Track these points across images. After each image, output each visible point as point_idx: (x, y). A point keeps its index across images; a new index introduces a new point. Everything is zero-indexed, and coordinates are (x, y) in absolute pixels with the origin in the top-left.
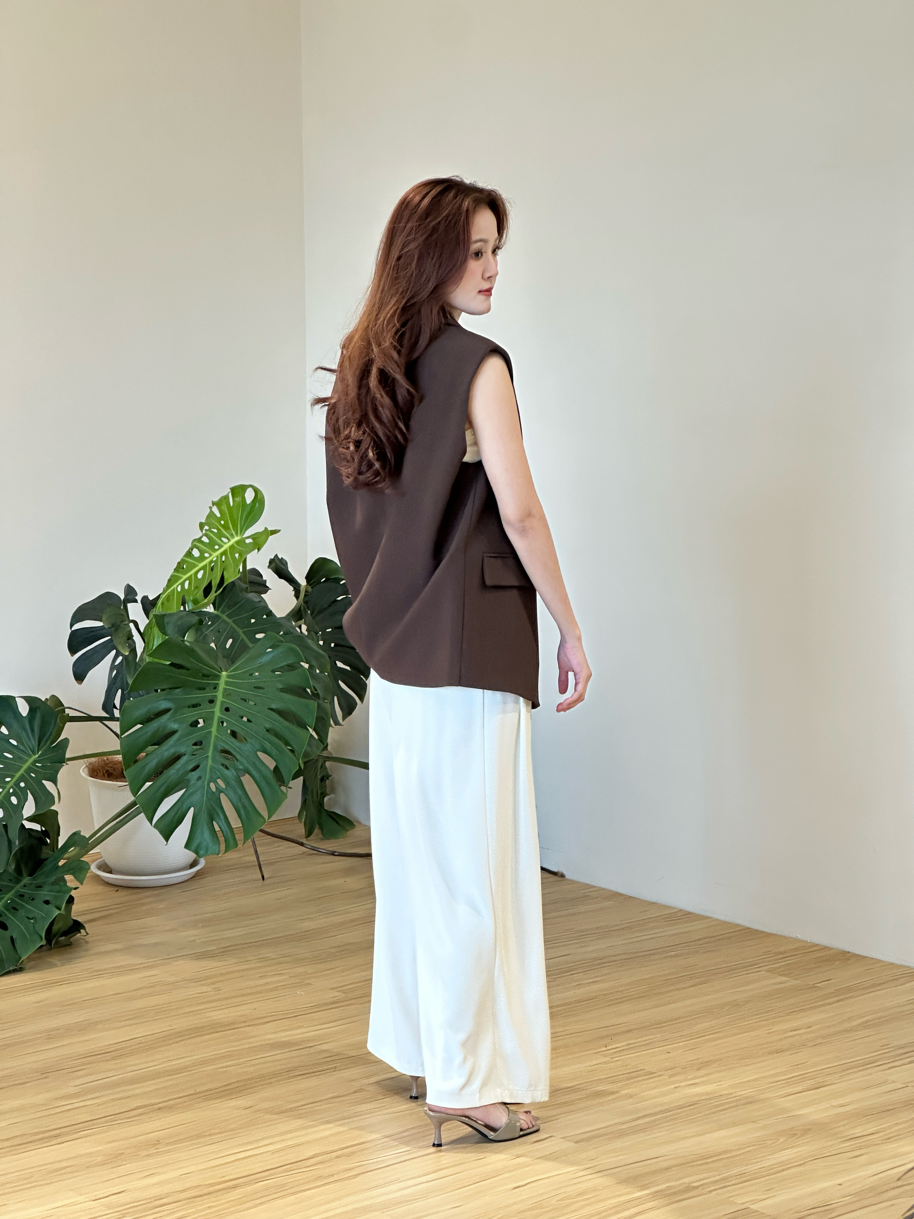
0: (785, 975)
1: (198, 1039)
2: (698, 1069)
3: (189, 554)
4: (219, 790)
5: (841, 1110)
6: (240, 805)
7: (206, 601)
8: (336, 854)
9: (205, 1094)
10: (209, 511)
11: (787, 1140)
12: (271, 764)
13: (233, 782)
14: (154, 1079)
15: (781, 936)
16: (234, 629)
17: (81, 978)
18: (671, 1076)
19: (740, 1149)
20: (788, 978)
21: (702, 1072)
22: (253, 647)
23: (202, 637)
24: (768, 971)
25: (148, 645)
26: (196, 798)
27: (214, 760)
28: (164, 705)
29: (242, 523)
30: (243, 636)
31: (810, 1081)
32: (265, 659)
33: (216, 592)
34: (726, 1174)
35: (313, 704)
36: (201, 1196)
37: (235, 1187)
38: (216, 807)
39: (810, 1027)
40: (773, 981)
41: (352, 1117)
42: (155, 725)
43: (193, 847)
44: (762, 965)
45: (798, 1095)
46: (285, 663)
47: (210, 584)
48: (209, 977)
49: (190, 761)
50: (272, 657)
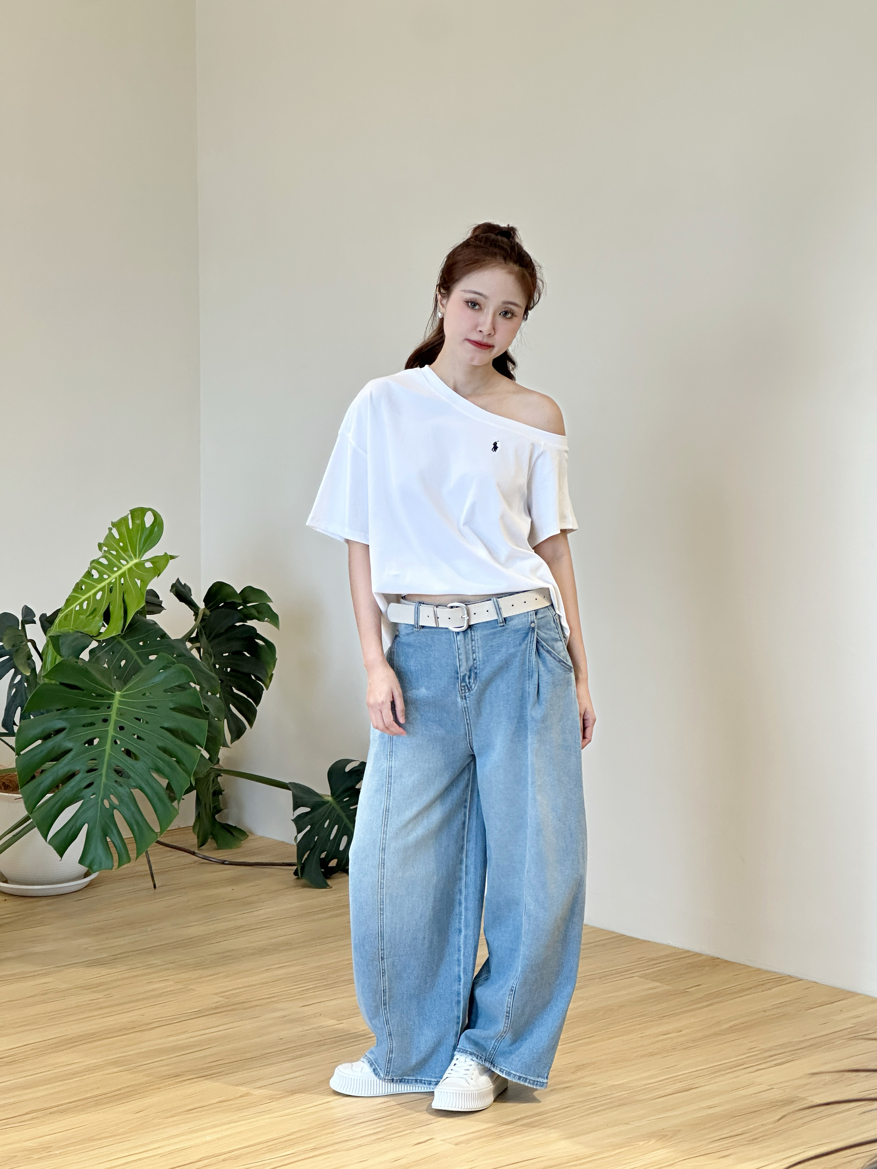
0: (657, 981)
1: (90, 1045)
2: (573, 1073)
3: (88, 575)
4: (113, 807)
5: (711, 1111)
6: (133, 821)
8: (226, 862)
9: (96, 1099)
10: (108, 532)
11: (658, 1141)
12: (164, 782)
13: (127, 799)
14: (47, 1084)
15: (655, 943)
16: (127, 650)
20: (660, 983)
22: (146, 668)
23: (95, 658)
24: (640, 977)
25: (45, 666)
26: (90, 813)
27: (107, 776)
28: (59, 724)
29: (141, 547)
30: (136, 657)
31: (681, 1083)
32: (158, 679)
35: (204, 723)
38: (108, 822)
39: (680, 1031)
40: (647, 986)
41: (239, 1121)
42: (50, 743)
43: (88, 862)
44: (633, 971)
45: (668, 1097)
46: (177, 684)
48: (100, 984)
49: (86, 778)
50: (164, 678)
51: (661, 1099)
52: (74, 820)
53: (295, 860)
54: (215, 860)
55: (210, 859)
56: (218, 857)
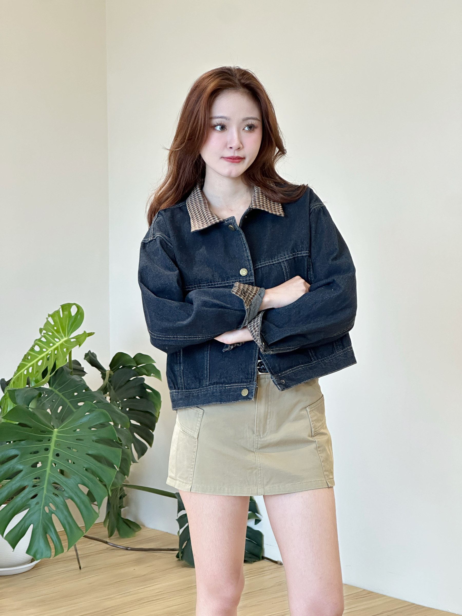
3: (32, 349)
4: (51, 512)
6: (66, 522)
7: (44, 380)
8: (128, 549)
10: (46, 320)
13: (61, 506)
16: (63, 399)
22: (76, 411)
23: (41, 405)
25: (3, 411)
26: (35, 517)
27: (48, 490)
28: (13, 452)
29: (69, 329)
30: (69, 404)
32: (84, 420)
33: (50, 374)
38: (48, 523)
42: (6, 466)
43: (32, 553)
46: (98, 422)
47: (47, 368)
49: (31, 491)
50: (88, 419)
52: (23, 522)
53: (177, 547)
54: (121, 547)
55: (118, 546)
56: (123, 545)
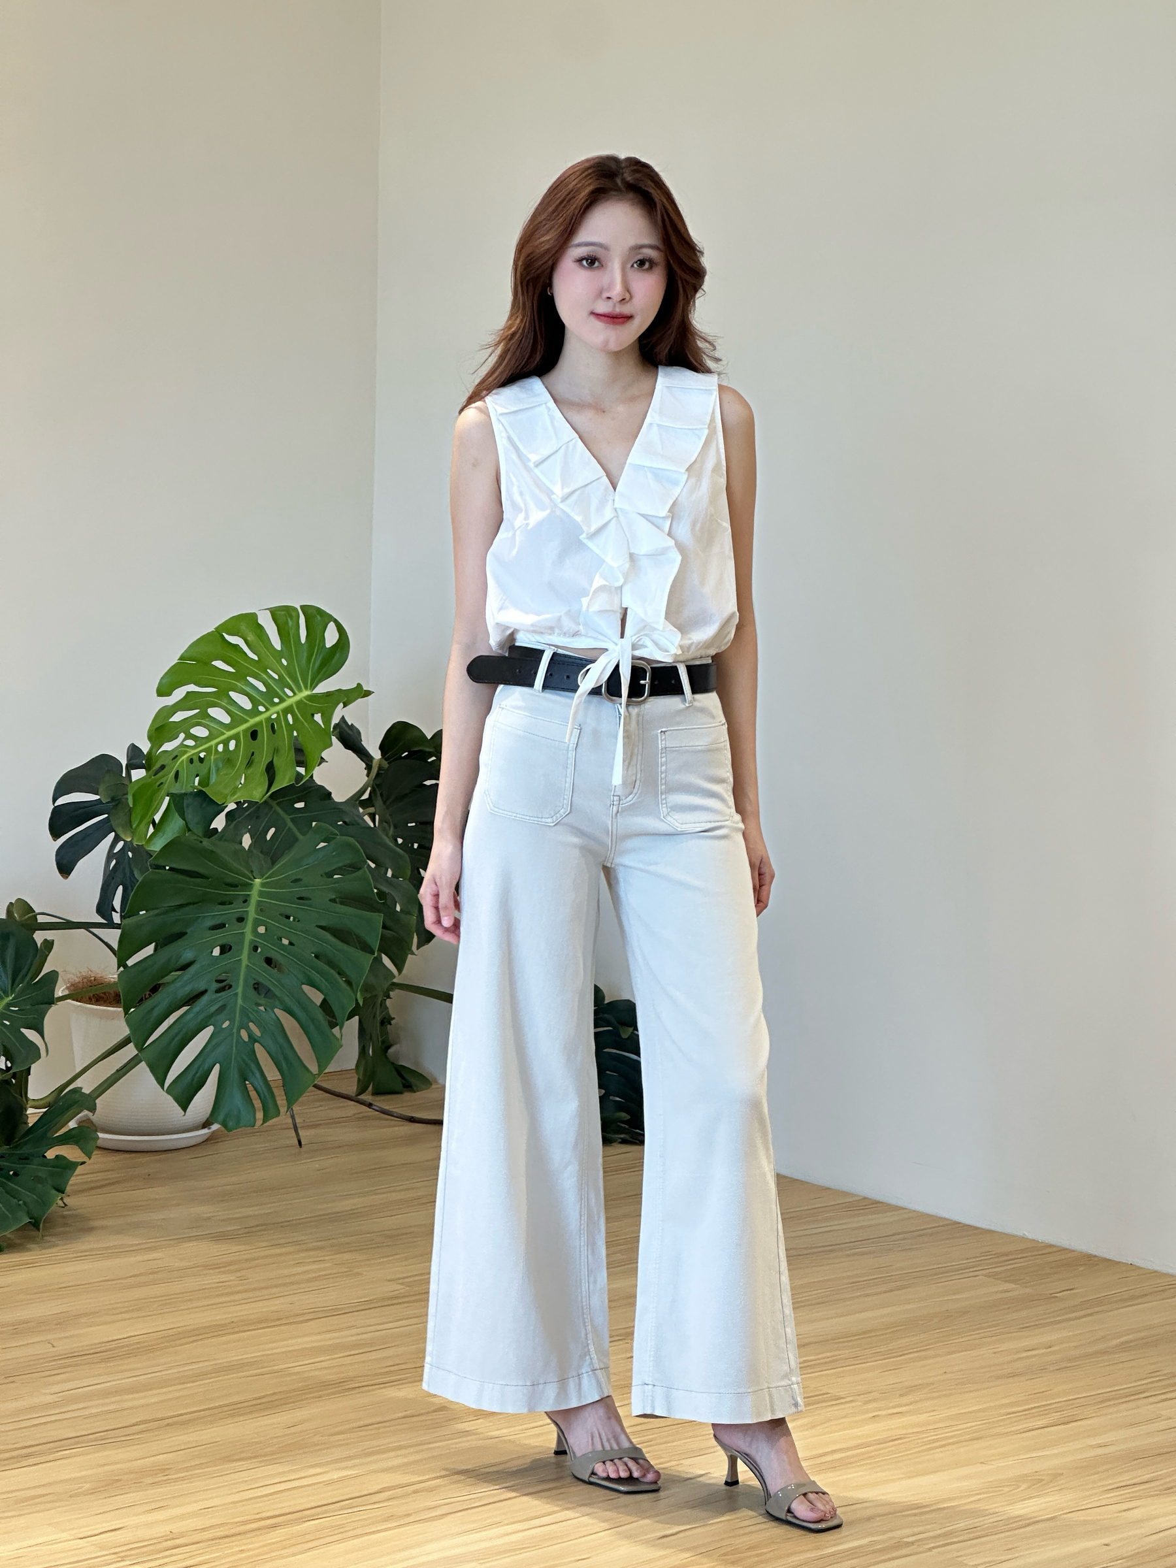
0: (1013, 1282)
2: (901, 1395)
4: (253, 1039)
5: (1101, 1451)
6: (281, 1058)
8: (398, 1116)
9: (231, 1407)
11: (1029, 1487)
13: (272, 1027)
15: (1005, 1234)
16: (278, 814)
17: (60, 1259)
18: (865, 1403)
19: (969, 1496)
20: (1016, 1284)
21: (910, 1398)
24: (989, 1277)
27: (244, 995)
30: (290, 824)
31: (1059, 1413)
34: (951, 1528)
36: (227, 1537)
37: (274, 1526)
38: (247, 1061)
39: (1051, 1347)
40: (996, 1288)
44: (978, 1269)
45: (1039, 1431)
48: (231, 1263)
51: (1030, 1434)
